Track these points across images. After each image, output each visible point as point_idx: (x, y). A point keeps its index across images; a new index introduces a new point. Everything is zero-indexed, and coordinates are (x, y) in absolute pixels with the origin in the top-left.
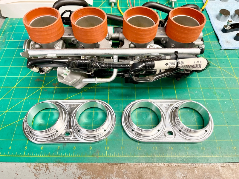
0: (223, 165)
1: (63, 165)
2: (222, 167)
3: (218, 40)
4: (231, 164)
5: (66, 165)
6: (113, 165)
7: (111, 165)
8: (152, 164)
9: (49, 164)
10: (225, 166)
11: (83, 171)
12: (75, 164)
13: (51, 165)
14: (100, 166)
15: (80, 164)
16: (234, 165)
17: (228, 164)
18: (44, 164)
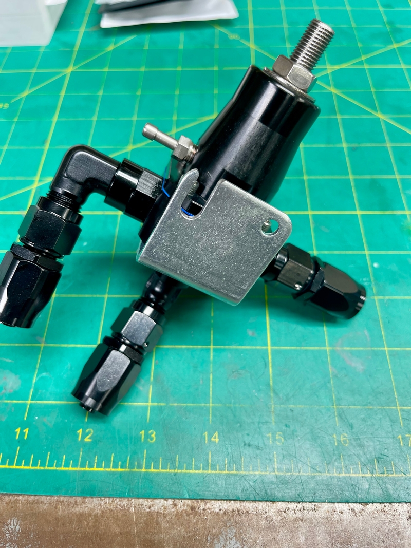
8: (125, 502)
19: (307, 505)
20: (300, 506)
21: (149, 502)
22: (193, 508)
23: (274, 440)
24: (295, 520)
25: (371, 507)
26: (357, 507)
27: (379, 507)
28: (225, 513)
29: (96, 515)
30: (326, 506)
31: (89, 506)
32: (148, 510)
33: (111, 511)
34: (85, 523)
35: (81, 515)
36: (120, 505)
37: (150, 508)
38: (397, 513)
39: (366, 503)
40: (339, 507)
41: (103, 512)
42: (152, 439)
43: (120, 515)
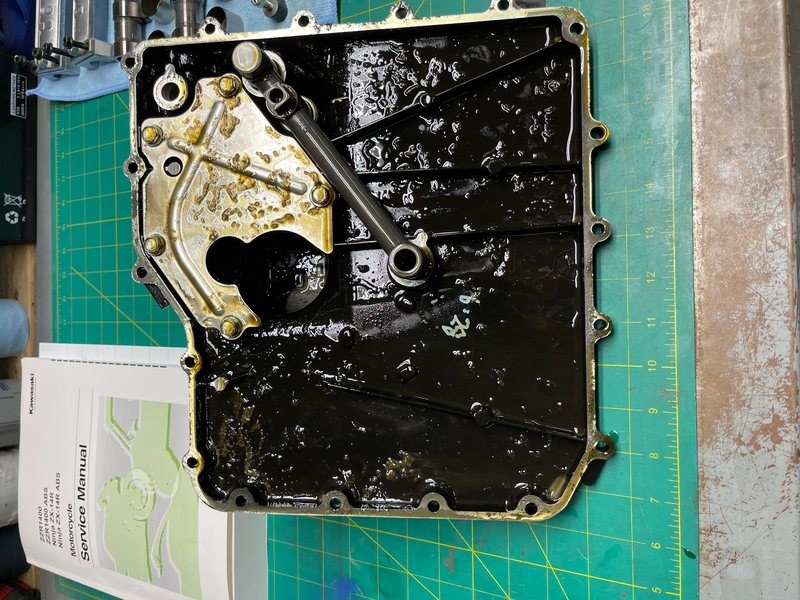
0: (694, 47)
1: (703, 486)
2: (703, 48)
4: (692, 21)
5: (703, 479)
6: (700, 349)
7: (701, 355)
8: (697, 242)
9: (702, 525)
10: (698, 40)
11: (720, 431)
12: (699, 454)
13: (704, 521)
14: (704, 386)
15: (699, 439)
16: (696, 14)
17: (692, 30)
18: (702, 538)
19: (694, 120)
20: (694, 124)
21: (696, 226)
22: (698, 196)
23: (650, 145)
24: (704, 126)
25: (694, 77)
26: (694, 85)
27: (693, 71)
28: (700, 173)
29: (706, 261)
30: (694, 107)
31: (700, 266)
32: (701, 226)
33: (702, 251)
35: (706, 270)
36: (698, 245)
37: (699, 225)
38: (698, 59)
39: (691, 80)
40: (694, 98)
41: (703, 256)
42: (652, 230)
43: (705, 244)
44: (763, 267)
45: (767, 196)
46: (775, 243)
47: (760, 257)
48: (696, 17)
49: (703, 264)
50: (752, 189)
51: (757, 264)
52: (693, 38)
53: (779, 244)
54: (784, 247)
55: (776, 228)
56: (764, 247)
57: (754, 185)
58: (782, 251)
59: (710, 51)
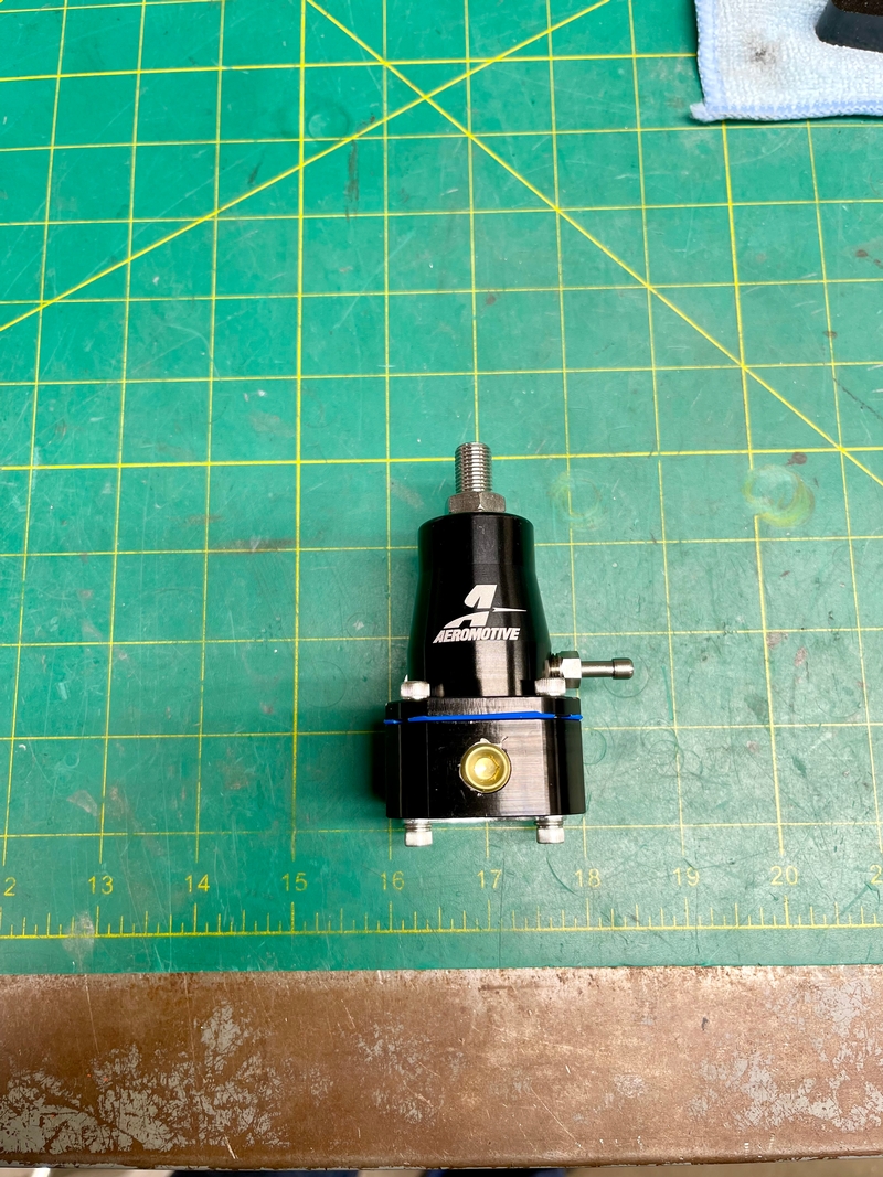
0: (495, 976)
2: (486, 993)
3: (693, 41)
4: (549, 972)
10: (506, 983)
16: (564, 980)
17: (529, 971)
21: (109, 977)
23: (293, 884)
24: (319, 993)
25: (428, 974)
29: (34, 998)
30: (361, 974)
31: (23, 985)
32: (108, 988)
33: (55, 991)
34: (19, 1009)
35: (13, 997)
36: (67, 983)
37: (110, 985)
38: (465, 982)
39: (422, 969)
40: (382, 974)
41: (43, 992)
42: (107, 889)
43: (68, 996)
44: (11, 1106)
45: (155, 1118)
46: (58, 1131)
47: (31, 1102)
48: (556, 980)
49: (27, 991)
50: (172, 1091)
51: (18, 1096)
52: (513, 974)
53: (56, 1137)
54: (48, 1146)
55: (88, 1134)
56: (51, 1109)
57: (181, 1094)
58: (41, 1143)
59: (479, 1008)
